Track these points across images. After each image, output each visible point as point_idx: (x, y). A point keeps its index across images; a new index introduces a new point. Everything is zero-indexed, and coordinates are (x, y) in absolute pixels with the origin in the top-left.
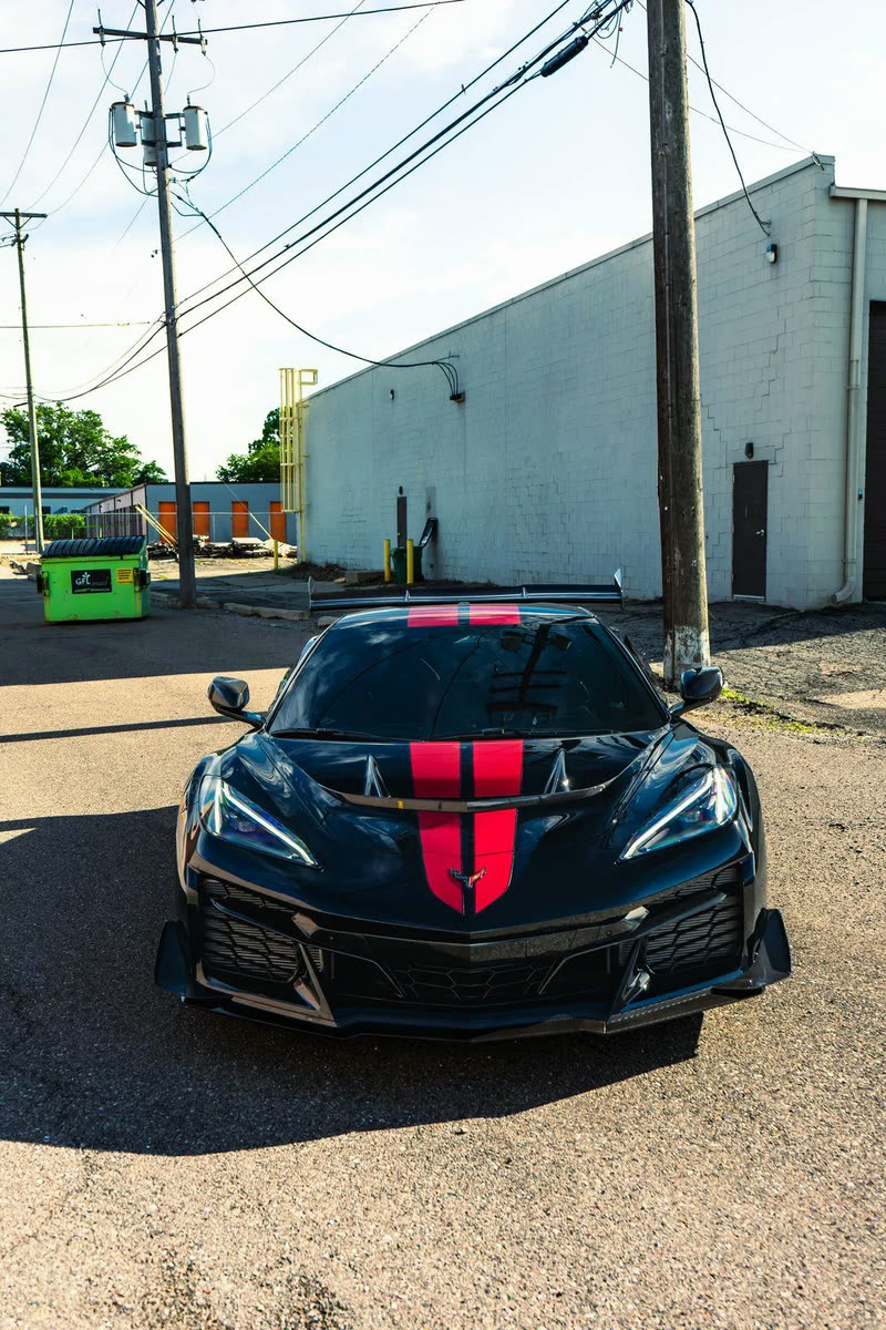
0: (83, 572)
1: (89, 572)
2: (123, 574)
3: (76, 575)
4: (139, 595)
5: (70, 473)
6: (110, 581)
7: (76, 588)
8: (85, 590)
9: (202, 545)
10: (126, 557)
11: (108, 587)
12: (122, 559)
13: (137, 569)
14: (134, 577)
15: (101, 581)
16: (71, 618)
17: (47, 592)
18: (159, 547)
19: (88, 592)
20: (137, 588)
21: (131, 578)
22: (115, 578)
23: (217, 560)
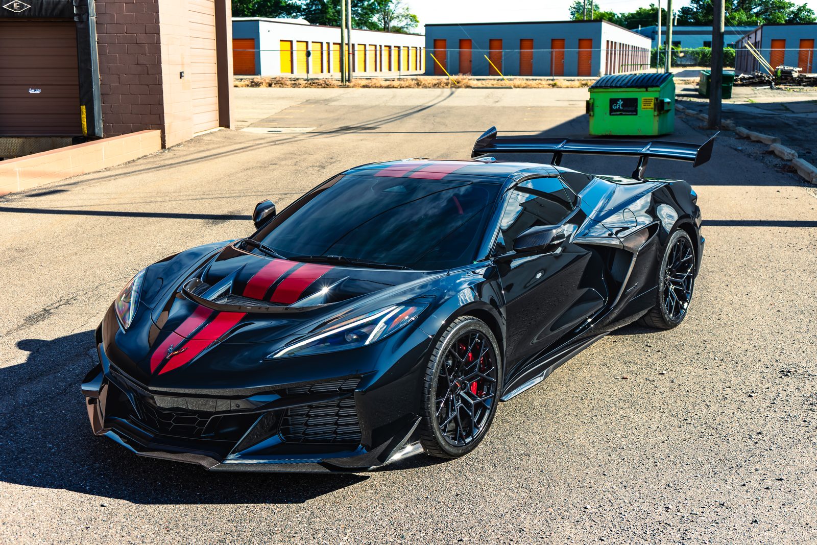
0: (618, 100)
1: (623, 100)
2: (647, 102)
3: (613, 101)
4: (657, 118)
5: (736, 15)
6: (636, 106)
7: (612, 112)
8: (619, 113)
9: (795, 75)
10: (650, 89)
11: (634, 112)
12: (647, 91)
13: (657, 99)
14: (655, 104)
15: (630, 106)
16: (608, 133)
17: (592, 113)
18: (758, 77)
19: (621, 114)
20: (656, 113)
21: (652, 106)
22: (641, 105)
23: (806, 88)
